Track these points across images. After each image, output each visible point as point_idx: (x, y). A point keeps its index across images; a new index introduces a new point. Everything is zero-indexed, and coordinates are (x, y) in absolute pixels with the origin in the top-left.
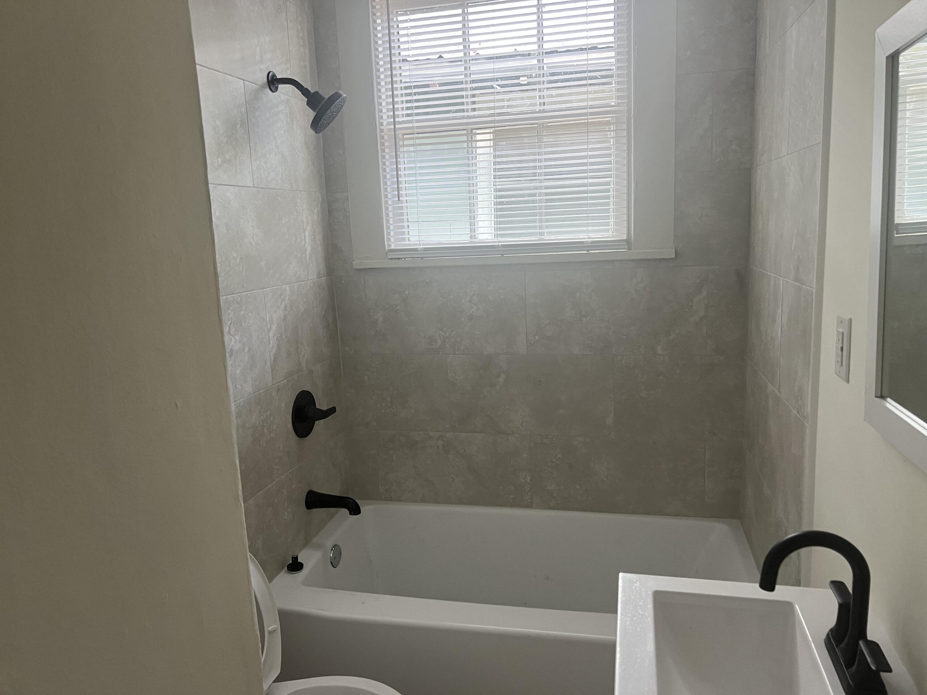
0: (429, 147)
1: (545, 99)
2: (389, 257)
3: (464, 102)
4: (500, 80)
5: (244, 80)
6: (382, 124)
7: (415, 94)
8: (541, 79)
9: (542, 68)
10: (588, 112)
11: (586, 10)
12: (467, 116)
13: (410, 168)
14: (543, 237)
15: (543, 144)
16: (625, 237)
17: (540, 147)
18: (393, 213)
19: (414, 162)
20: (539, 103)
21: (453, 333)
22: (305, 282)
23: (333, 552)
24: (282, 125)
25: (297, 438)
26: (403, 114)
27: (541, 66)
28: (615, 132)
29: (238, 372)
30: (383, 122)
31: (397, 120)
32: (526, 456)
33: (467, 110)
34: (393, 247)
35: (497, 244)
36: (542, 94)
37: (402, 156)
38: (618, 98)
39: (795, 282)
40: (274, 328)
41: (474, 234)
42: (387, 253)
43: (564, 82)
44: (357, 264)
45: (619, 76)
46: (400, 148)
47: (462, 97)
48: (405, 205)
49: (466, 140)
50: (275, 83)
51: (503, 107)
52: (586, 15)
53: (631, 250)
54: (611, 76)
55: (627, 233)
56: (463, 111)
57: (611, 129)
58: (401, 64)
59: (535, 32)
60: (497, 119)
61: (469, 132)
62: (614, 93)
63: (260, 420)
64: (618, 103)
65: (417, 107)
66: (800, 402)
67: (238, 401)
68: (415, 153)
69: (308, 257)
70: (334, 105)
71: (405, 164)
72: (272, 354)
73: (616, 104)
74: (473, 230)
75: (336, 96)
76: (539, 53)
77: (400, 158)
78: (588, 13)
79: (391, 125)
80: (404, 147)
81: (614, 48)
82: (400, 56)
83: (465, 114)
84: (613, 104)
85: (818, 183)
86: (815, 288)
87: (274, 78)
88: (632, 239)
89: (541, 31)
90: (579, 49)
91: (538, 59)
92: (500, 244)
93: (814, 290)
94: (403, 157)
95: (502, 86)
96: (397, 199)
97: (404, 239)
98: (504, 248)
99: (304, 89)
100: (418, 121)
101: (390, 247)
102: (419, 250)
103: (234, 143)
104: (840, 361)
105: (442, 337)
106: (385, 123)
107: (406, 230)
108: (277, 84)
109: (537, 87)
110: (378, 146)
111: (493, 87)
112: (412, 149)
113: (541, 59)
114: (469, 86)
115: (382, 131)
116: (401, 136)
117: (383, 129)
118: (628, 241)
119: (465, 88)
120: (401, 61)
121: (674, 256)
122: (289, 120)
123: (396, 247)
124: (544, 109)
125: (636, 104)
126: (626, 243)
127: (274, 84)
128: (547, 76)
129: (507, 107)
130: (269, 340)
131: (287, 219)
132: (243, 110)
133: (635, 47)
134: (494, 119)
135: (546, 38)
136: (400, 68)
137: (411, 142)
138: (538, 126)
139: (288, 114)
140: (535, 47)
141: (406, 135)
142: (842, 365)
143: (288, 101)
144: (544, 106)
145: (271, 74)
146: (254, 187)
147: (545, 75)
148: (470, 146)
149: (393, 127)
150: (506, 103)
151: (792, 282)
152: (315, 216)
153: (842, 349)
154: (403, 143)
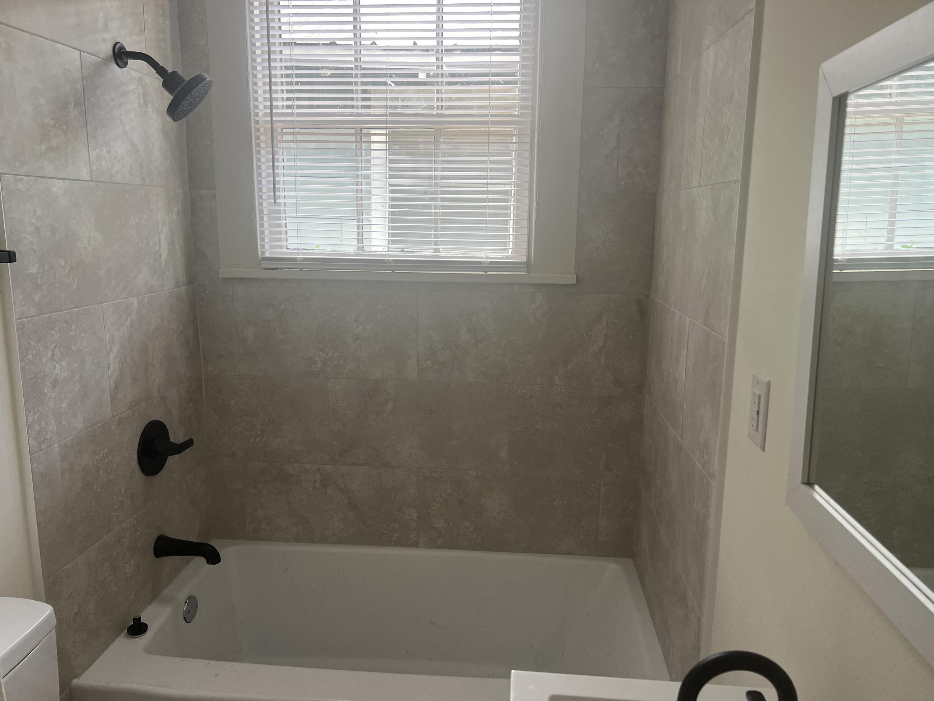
0: (312, 145)
1: (444, 102)
2: (263, 266)
3: (353, 98)
4: (394, 76)
5: (80, 51)
6: (257, 115)
7: (297, 83)
8: (440, 79)
9: (440, 67)
10: (489, 121)
11: (490, 7)
12: (356, 113)
13: (290, 168)
14: (438, 254)
15: (440, 151)
16: (524, 259)
17: (437, 155)
18: (269, 216)
19: (294, 160)
20: (437, 105)
21: (336, 355)
22: (159, 293)
23: (187, 605)
24: (132, 107)
25: (144, 476)
26: (283, 105)
27: (440, 64)
28: (517, 145)
29: (64, 405)
30: (258, 113)
31: (274, 111)
32: (414, 491)
33: (357, 107)
34: (267, 255)
35: (388, 258)
36: (440, 96)
37: (280, 152)
38: (522, 107)
39: (704, 325)
40: (115, 349)
41: (361, 245)
42: (260, 261)
43: (465, 85)
44: (224, 272)
45: (523, 83)
46: (278, 143)
47: (351, 91)
48: (282, 208)
49: (355, 140)
50: (124, 57)
51: (396, 107)
52: (490, 13)
53: (531, 273)
54: (515, 83)
55: (527, 255)
56: (352, 107)
57: (513, 141)
58: (282, 48)
59: (434, 26)
60: (389, 120)
61: (359, 131)
62: (518, 101)
63: (94, 461)
64: (521, 113)
65: (298, 99)
66: (706, 456)
67: (64, 441)
68: (295, 151)
69: (163, 264)
70: (196, 90)
71: (283, 161)
72: (112, 381)
73: (519, 114)
74: (360, 241)
75: (198, 80)
76: (438, 50)
77: (277, 154)
78: (492, 11)
79: (268, 116)
80: (283, 143)
81: (519, 52)
82: (280, 38)
83: (355, 111)
84: (516, 113)
85: (735, 224)
86: (727, 337)
87: (122, 51)
88: (532, 261)
89: (441, 26)
90: (481, 49)
91: (437, 56)
92: (391, 258)
93: (726, 341)
94: (282, 154)
95: (396, 83)
96: (273, 201)
97: (281, 247)
98: (395, 264)
99: (159, 67)
100: (299, 114)
101: (264, 255)
102: (297, 260)
103: (64, 127)
104: (755, 425)
105: (323, 359)
106: (261, 114)
107: (284, 236)
108: (126, 59)
109: (435, 87)
110: (251, 139)
111: (385, 84)
112: (292, 145)
113: (440, 56)
114: (359, 80)
115: (257, 122)
116: (279, 130)
117: (259, 121)
118: (527, 264)
119: (355, 82)
120: (282, 44)
121: (575, 282)
122: (142, 102)
123: (271, 255)
124: (442, 113)
125: (540, 116)
126: (525, 266)
127: (121, 59)
128: (446, 76)
129: (401, 107)
130: (109, 364)
131: (137, 220)
132: (79, 86)
133: (542, 54)
134: (386, 120)
135: (446, 34)
136: (281, 52)
137: (291, 138)
138: (435, 131)
139: (141, 96)
140: (434, 43)
141: (285, 129)
142: (757, 430)
143: (140, 80)
144: (442, 109)
145: (118, 45)
146: (91, 181)
147: (444, 76)
148: (359, 147)
149: (269, 119)
150: (400, 103)
151: (700, 324)
152: (174, 216)
153: (758, 413)
154: (282, 138)
